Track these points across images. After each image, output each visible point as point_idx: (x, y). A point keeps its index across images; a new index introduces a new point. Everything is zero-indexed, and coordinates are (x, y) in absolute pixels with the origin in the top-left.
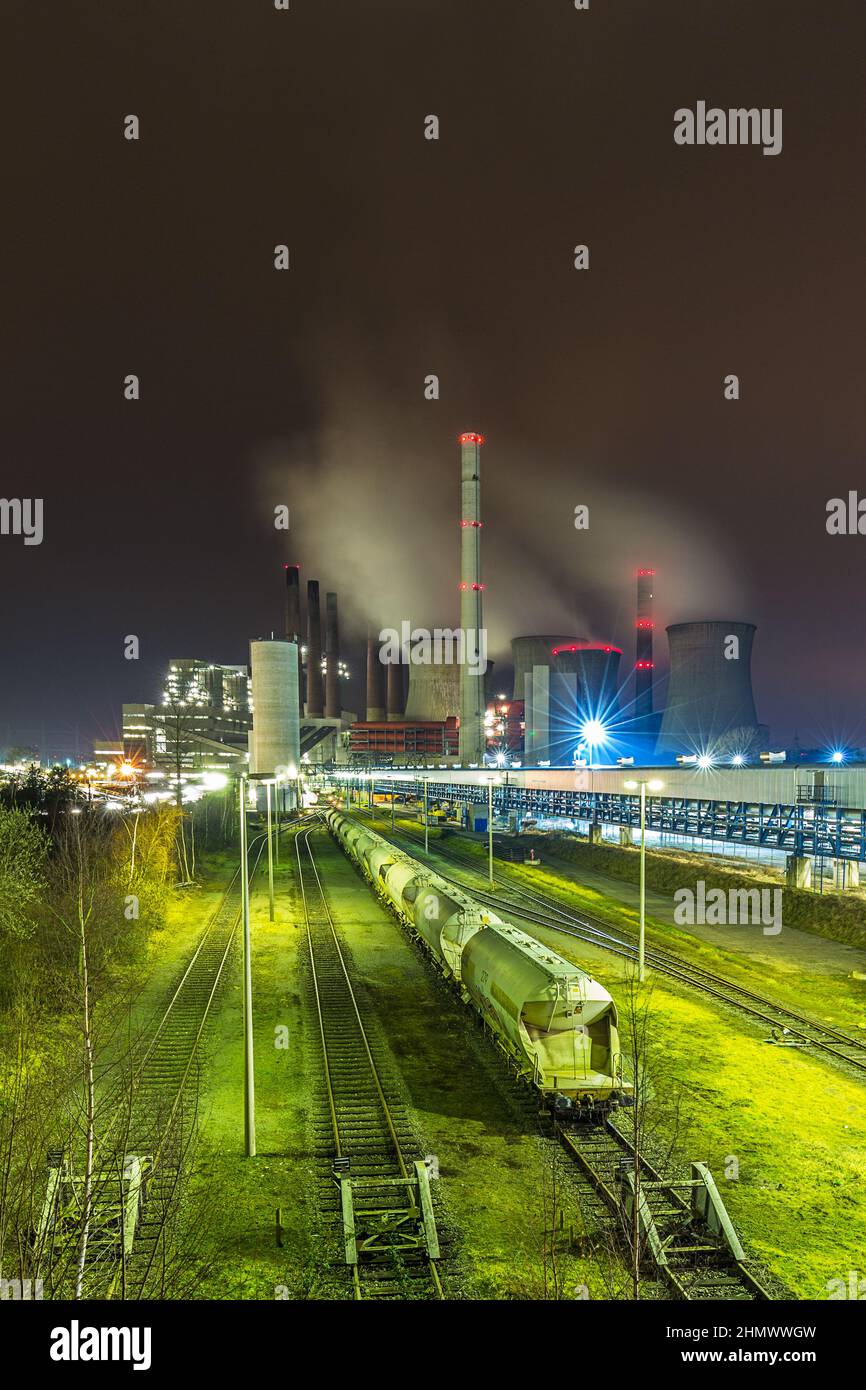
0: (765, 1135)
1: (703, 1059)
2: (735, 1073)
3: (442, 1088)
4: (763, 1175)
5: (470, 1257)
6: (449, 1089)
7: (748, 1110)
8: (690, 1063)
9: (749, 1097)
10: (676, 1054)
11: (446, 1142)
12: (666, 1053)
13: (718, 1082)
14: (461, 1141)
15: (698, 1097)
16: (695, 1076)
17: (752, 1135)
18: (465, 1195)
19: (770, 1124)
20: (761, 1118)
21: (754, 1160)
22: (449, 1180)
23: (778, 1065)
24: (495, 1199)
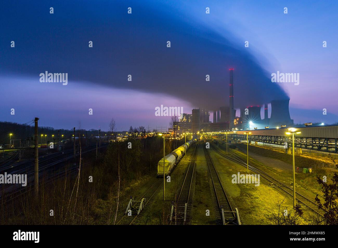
0: (259, 205)
1: (253, 189)
2: (258, 192)
3: (201, 191)
4: (254, 212)
5: (191, 222)
6: (202, 191)
7: (257, 199)
8: (250, 189)
9: (258, 197)
10: (248, 187)
11: (197, 201)
12: (246, 187)
13: (254, 193)
14: (200, 201)
15: (248, 196)
16: (250, 192)
17: (256, 204)
18: (196, 211)
19: (260, 202)
20: (259, 201)
21: (254, 209)
22: (195, 208)
23: (268, 191)
24: (201, 212)
